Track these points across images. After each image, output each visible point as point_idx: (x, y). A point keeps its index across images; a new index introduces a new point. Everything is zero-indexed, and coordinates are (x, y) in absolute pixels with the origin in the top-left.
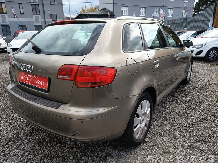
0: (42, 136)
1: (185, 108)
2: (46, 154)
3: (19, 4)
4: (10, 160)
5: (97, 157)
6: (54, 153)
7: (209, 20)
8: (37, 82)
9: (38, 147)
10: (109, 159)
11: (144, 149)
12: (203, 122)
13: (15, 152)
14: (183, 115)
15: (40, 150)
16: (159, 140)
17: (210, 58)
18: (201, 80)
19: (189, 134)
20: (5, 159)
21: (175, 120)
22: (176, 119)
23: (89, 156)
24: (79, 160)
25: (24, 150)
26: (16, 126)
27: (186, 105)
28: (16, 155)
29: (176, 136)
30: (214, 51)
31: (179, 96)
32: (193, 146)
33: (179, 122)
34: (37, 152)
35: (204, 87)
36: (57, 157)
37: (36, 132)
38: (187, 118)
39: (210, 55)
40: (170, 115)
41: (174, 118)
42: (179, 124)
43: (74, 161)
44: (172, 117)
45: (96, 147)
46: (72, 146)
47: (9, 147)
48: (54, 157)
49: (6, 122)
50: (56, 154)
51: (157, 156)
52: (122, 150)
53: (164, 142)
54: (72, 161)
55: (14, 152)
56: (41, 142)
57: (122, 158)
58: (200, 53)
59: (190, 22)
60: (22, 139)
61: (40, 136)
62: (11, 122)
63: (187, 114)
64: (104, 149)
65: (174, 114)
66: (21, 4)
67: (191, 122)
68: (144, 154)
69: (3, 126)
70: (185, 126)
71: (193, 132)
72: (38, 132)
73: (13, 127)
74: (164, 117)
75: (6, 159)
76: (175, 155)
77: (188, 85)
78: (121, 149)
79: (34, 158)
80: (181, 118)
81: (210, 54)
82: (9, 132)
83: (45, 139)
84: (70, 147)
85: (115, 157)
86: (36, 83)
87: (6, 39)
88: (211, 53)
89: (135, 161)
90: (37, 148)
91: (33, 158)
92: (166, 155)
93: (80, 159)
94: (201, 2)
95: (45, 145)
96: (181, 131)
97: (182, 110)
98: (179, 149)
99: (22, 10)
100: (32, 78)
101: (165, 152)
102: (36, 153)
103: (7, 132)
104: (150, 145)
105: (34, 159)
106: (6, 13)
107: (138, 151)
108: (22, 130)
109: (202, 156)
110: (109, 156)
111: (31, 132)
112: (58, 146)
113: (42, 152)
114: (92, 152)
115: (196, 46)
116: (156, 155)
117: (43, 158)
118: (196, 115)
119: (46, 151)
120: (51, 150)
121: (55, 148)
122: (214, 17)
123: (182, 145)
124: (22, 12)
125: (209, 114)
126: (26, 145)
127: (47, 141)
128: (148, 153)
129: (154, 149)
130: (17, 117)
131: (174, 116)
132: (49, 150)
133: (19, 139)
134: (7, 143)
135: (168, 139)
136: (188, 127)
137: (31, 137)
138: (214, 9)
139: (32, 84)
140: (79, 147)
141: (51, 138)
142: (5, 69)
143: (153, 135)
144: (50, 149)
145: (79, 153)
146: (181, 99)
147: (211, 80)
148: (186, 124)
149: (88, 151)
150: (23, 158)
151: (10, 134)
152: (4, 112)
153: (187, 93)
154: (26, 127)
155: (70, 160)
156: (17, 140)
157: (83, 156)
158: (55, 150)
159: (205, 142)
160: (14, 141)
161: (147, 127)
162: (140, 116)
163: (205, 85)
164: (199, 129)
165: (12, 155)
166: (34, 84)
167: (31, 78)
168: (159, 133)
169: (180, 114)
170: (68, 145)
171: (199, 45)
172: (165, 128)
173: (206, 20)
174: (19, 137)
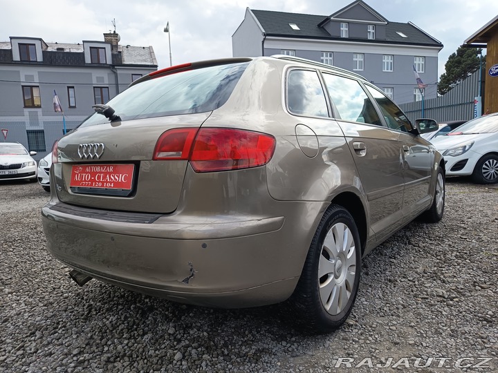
0: (110, 320)
1: (437, 263)
2: (120, 353)
3: (69, 87)
4: (37, 365)
5: (238, 355)
6: (138, 350)
7: (474, 102)
8: (110, 178)
9: (101, 340)
10: (266, 358)
11: (346, 339)
12: (482, 288)
13: (49, 349)
14: (434, 276)
15: (106, 344)
16: (380, 322)
17: (485, 175)
18: (469, 215)
19: (451, 309)
20: (25, 362)
21: (415, 285)
22: (417, 283)
23: (218, 355)
24: (195, 361)
25: (68, 346)
26: (51, 304)
27: (438, 257)
28: (50, 354)
29: (419, 314)
30: (493, 161)
31: (421, 243)
32: (463, 331)
33: (426, 289)
34: (100, 349)
35: (477, 227)
36: (144, 357)
37: (97, 313)
38: (444, 282)
39: (484, 169)
40: (404, 278)
41: (414, 282)
42: (426, 291)
43: (183, 363)
44: (409, 280)
45: (235, 337)
46: (179, 337)
47: (35, 341)
48: (137, 357)
49: (31, 297)
50: (143, 351)
51: (377, 351)
52: (295, 342)
53: (394, 325)
54: (179, 363)
55: (46, 349)
56: (108, 331)
57: (297, 356)
58: (460, 165)
59: (433, 108)
60: (64, 327)
61: (104, 320)
62: (42, 296)
63: (443, 274)
64: (252, 341)
65: (411, 275)
66: (73, 87)
67: (454, 288)
68: (346, 347)
69: (23, 305)
70: (440, 296)
71: (461, 306)
72: (102, 314)
73: (45, 306)
74: (390, 281)
75: (28, 361)
76: (420, 348)
77: (439, 225)
78: (293, 339)
79: (91, 359)
80: (430, 282)
81: (484, 166)
82: (36, 314)
83: (118, 326)
84: (175, 338)
85: (279, 354)
86: (107, 182)
87: (35, 154)
88: (486, 165)
89: (327, 361)
90: (98, 341)
91: (89, 360)
92: (399, 349)
93: (199, 360)
94: (453, 74)
95: (117, 336)
96: (432, 305)
97: (431, 267)
98: (429, 338)
99: (72, 100)
100: (101, 173)
101: (396, 344)
102: (96, 350)
103: (32, 315)
104: (360, 332)
105: (91, 361)
106: (39, 107)
107: (333, 342)
108: (65, 311)
109: (486, 348)
110: (266, 352)
111: (86, 313)
112: (146, 336)
113: (111, 348)
114: (225, 345)
115: (450, 152)
116: (376, 349)
117: (112, 359)
118: (464, 276)
119: (120, 347)
120: (130, 345)
121: (139, 341)
122: (483, 95)
123: (436, 330)
124: (72, 104)
125: (494, 272)
126: (74, 336)
127: (122, 330)
128: (356, 346)
129: (370, 338)
130: (54, 289)
131: (411, 279)
132: (127, 345)
133: (60, 327)
134: (31, 334)
135: (402, 320)
136: (446, 297)
137: (85, 322)
138: (480, 80)
139: (98, 185)
140: (194, 338)
141: (131, 324)
142: (30, 209)
143: (366, 314)
144: (129, 342)
145: (196, 348)
146: (426, 248)
147: (493, 214)
148: (440, 291)
149: (216, 345)
150: (67, 359)
151: (38, 319)
152: (25, 280)
153: (440, 237)
154: (75, 305)
155: (175, 362)
156: (55, 328)
157: (204, 354)
158: (140, 345)
159: (491, 322)
160: (47, 329)
161: (349, 291)
162: (331, 256)
163: (480, 223)
164: (475, 300)
165: (42, 355)
166: (103, 185)
167: (97, 173)
168: (380, 309)
169: (426, 275)
170: (170, 334)
171: (455, 149)
172: (393, 300)
173: (467, 104)
174: (58, 323)
